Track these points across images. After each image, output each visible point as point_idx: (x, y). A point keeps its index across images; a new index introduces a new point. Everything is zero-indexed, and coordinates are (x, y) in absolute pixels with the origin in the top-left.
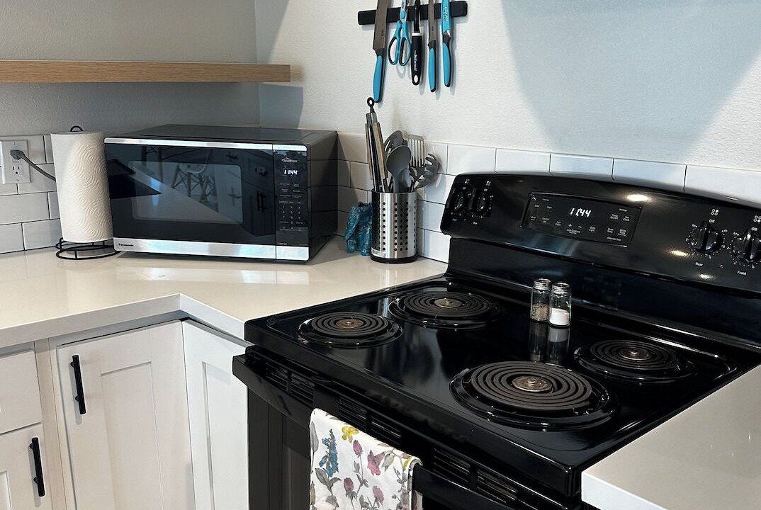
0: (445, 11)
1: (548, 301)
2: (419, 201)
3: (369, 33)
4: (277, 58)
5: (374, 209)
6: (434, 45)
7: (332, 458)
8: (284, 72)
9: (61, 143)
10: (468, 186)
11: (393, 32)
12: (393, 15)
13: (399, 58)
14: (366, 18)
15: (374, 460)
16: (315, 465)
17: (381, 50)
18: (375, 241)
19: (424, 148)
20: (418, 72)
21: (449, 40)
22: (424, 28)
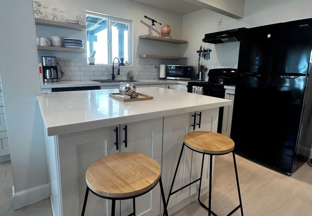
0: (209, 51)
1: (221, 81)
2: (204, 73)
3: (198, 53)
4: (184, 56)
5: (199, 75)
6: (207, 55)
7: (195, 90)
8: (186, 58)
9: (161, 65)
10: (211, 71)
11: (201, 53)
12: (202, 51)
13: (202, 56)
14: (198, 52)
15: (199, 88)
16: (193, 91)
17: (200, 55)
18: (199, 78)
19: (205, 67)
20: (205, 58)
21: (209, 54)
22: (206, 53)
